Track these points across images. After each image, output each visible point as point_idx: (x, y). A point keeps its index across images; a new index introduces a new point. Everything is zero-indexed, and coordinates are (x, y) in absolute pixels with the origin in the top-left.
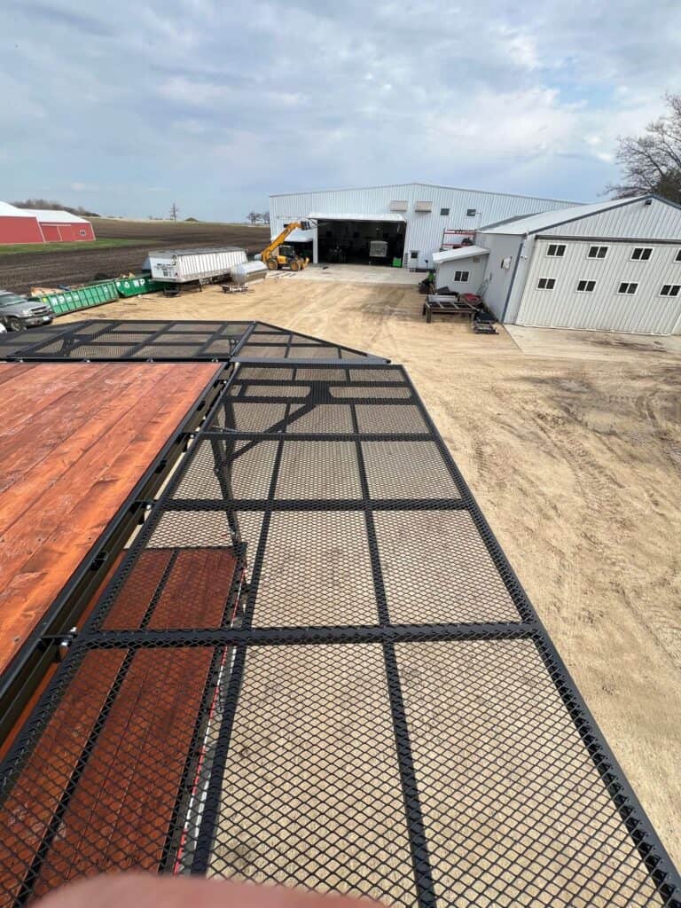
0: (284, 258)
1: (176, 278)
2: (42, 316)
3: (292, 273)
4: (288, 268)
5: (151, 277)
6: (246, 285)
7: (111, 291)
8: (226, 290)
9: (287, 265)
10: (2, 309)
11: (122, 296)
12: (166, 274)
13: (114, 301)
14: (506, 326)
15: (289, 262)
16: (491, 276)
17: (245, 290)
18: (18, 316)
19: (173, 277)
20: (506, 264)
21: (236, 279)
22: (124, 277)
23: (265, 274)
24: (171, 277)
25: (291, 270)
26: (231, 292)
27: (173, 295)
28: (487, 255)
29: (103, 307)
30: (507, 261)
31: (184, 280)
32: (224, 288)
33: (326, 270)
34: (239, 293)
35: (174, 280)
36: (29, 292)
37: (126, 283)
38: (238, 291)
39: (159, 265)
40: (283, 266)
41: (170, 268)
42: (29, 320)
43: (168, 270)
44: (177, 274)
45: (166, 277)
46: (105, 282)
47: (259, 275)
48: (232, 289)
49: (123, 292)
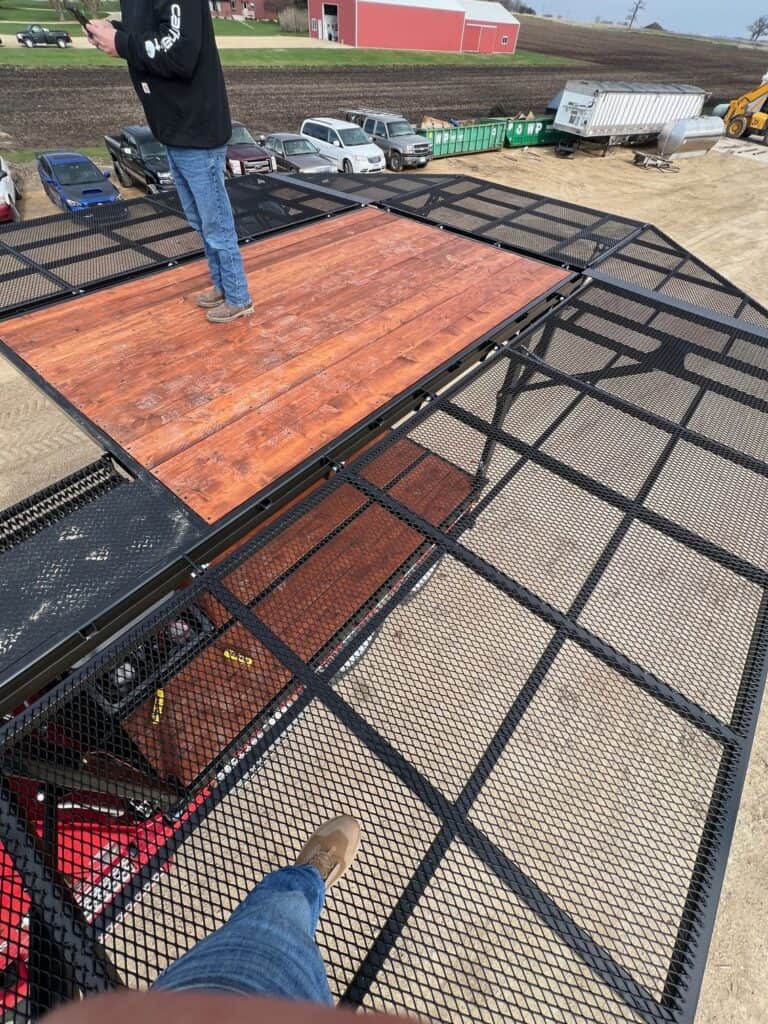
1: (582, 128)
2: (420, 156)
3: (761, 148)
4: (761, 138)
5: (552, 122)
6: (673, 157)
7: (498, 136)
8: (638, 161)
9: (761, 133)
10: (392, 140)
11: (507, 145)
12: (572, 120)
17: (666, 166)
18: (401, 151)
19: (579, 127)
21: (663, 144)
22: (522, 116)
23: (715, 143)
24: (576, 127)
25: (763, 143)
26: (644, 166)
27: (565, 155)
29: (481, 156)
31: (590, 134)
32: (637, 156)
34: (655, 169)
35: (579, 131)
36: (421, 122)
37: (520, 126)
38: (655, 166)
39: (571, 104)
40: (754, 133)
41: (582, 111)
42: (408, 158)
43: (578, 115)
44: (585, 122)
45: (571, 125)
46: (498, 121)
47: (703, 143)
48: (648, 161)
49: (510, 139)
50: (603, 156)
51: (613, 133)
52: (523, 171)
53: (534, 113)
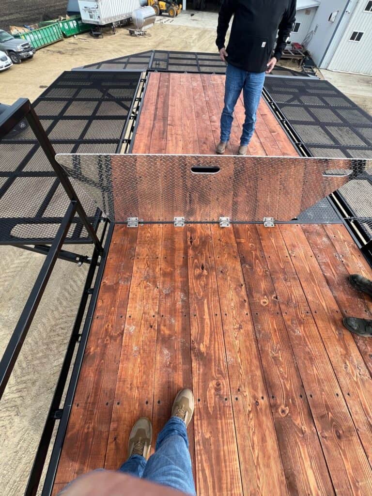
0: (165, 3)
1: (98, 20)
2: (28, 51)
3: (171, 19)
4: (168, 14)
5: (80, 19)
6: (143, 29)
7: (58, 31)
8: (132, 33)
9: (166, 11)
10: (2, 44)
11: (65, 36)
12: (91, 17)
13: (60, 41)
14: (321, 70)
15: (168, 8)
16: (317, 27)
17: (144, 34)
18: (15, 51)
19: (97, 20)
20: (333, 19)
21: (136, 23)
22: (62, 18)
23: (154, 19)
24: (94, 20)
25: (169, 16)
26: (136, 36)
27: (97, 36)
28: (316, 8)
29: (55, 45)
30: (334, 14)
31: (104, 23)
32: (130, 31)
33: (193, 17)
34: (141, 36)
35: (98, 22)
36: (10, 30)
37: (66, 24)
38: (140, 35)
39: (85, 7)
40: (164, 12)
41: (94, 11)
42: (22, 54)
43: (93, 13)
44: (99, 17)
45: (92, 19)
46: (52, 23)
47: (150, 20)
48: (136, 33)
49: (65, 32)
50: (114, 34)
51: (113, 21)
52: (86, 49)
53: (69, 15)
